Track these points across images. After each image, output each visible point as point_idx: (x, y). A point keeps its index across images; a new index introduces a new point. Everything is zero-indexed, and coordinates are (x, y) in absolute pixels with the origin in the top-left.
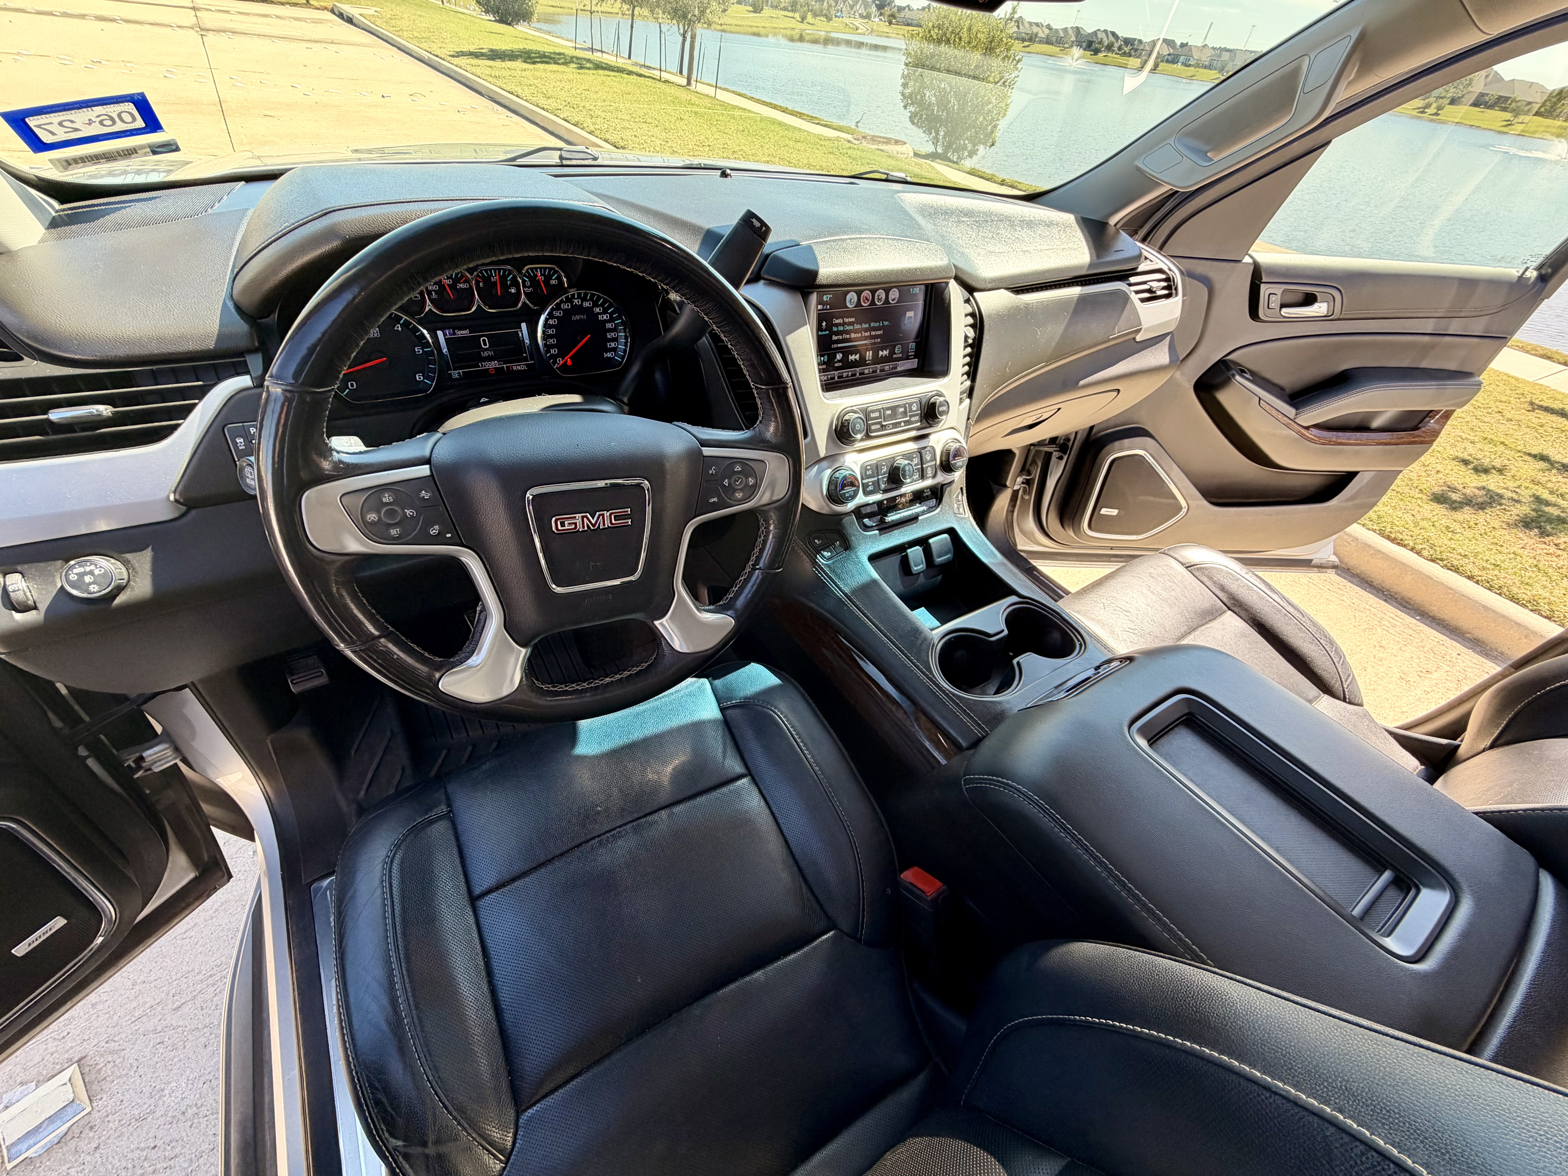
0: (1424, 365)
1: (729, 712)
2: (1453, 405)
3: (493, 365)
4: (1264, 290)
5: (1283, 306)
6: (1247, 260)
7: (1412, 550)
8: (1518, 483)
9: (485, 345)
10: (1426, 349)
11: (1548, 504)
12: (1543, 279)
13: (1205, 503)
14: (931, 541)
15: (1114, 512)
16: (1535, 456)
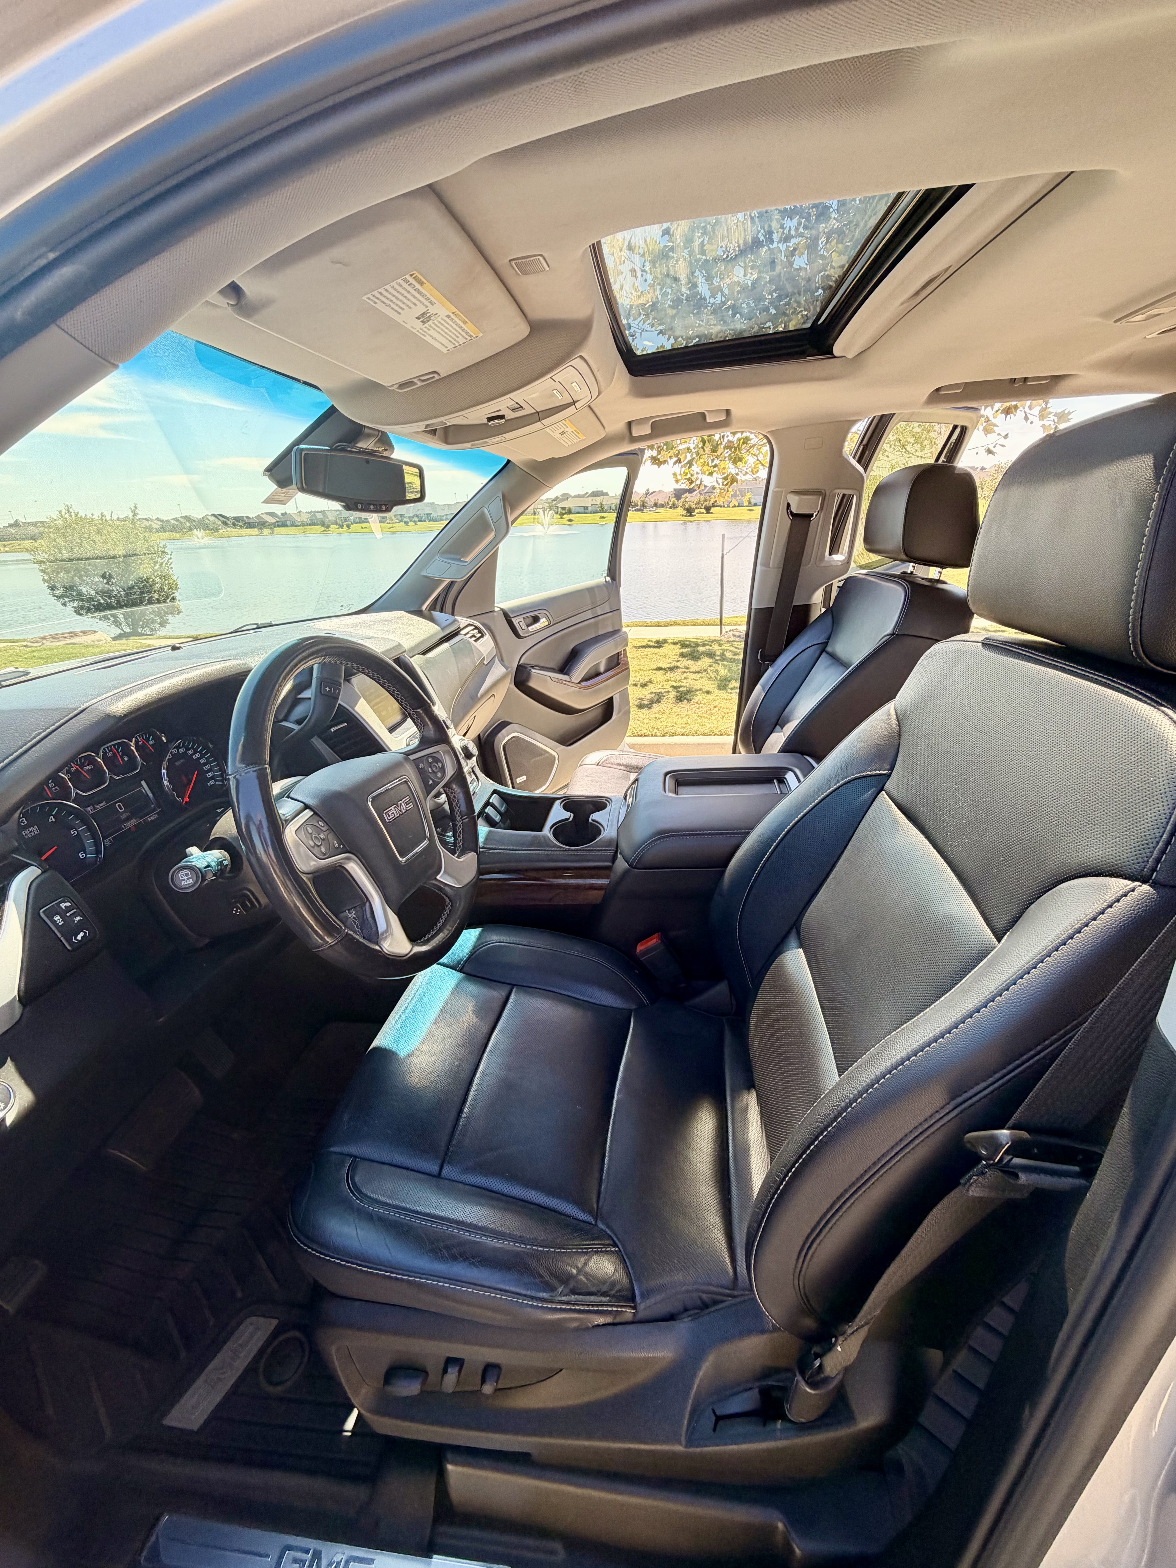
0: (600, 633)
1: (465, 969)
2: (624, 646)
3: (133, 822)
4: (515, 621)
5: (528, 626)
6: (497, 609)
7: (652, 735)
8: (661, 684)
9: (121, 809)
10: (596, 625)
11: (679, 687)
12: (613, 579)
13: (563, 747)
14: (491, 801)
15: (524, 778)
16: (656, 669)
